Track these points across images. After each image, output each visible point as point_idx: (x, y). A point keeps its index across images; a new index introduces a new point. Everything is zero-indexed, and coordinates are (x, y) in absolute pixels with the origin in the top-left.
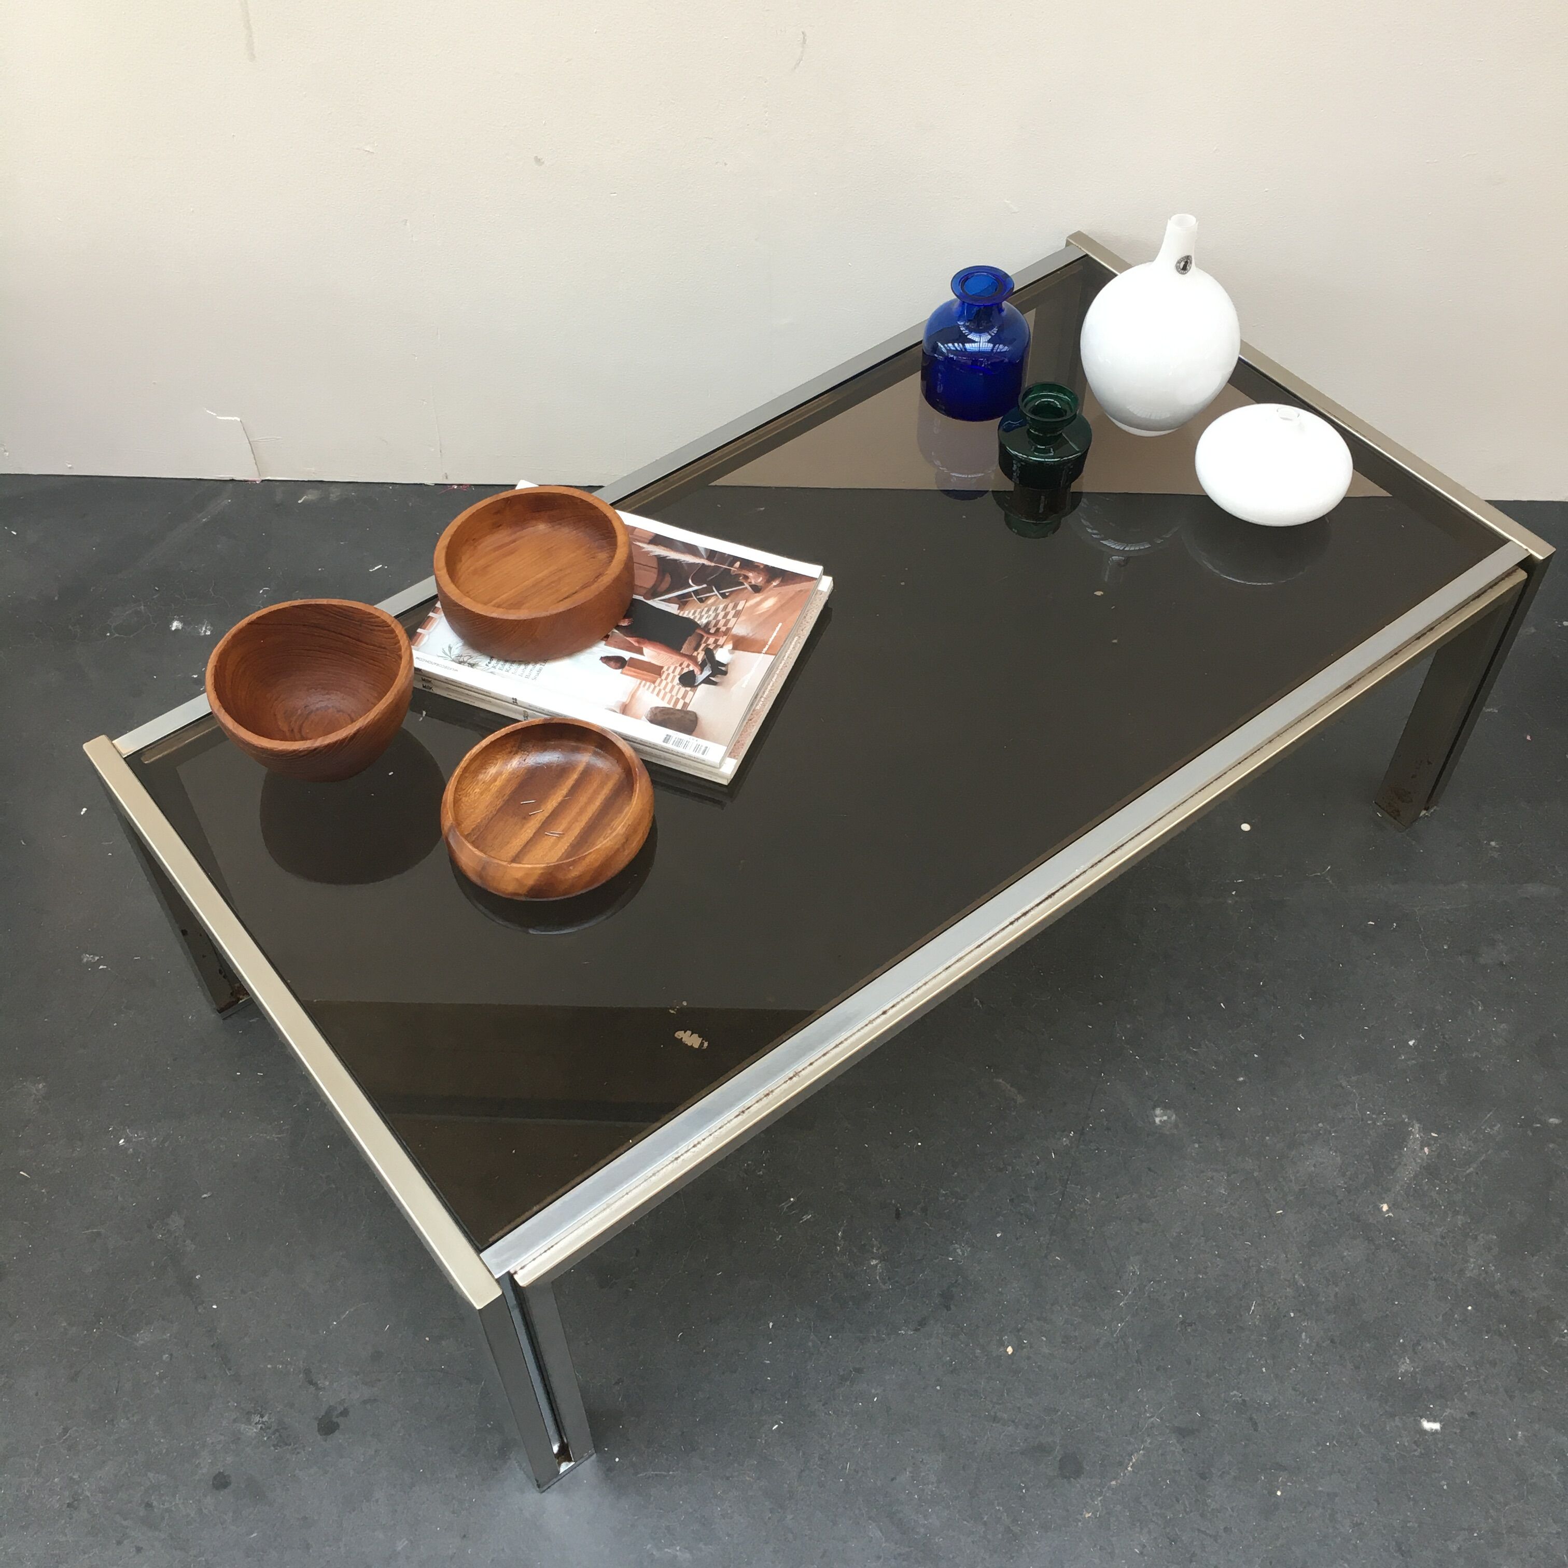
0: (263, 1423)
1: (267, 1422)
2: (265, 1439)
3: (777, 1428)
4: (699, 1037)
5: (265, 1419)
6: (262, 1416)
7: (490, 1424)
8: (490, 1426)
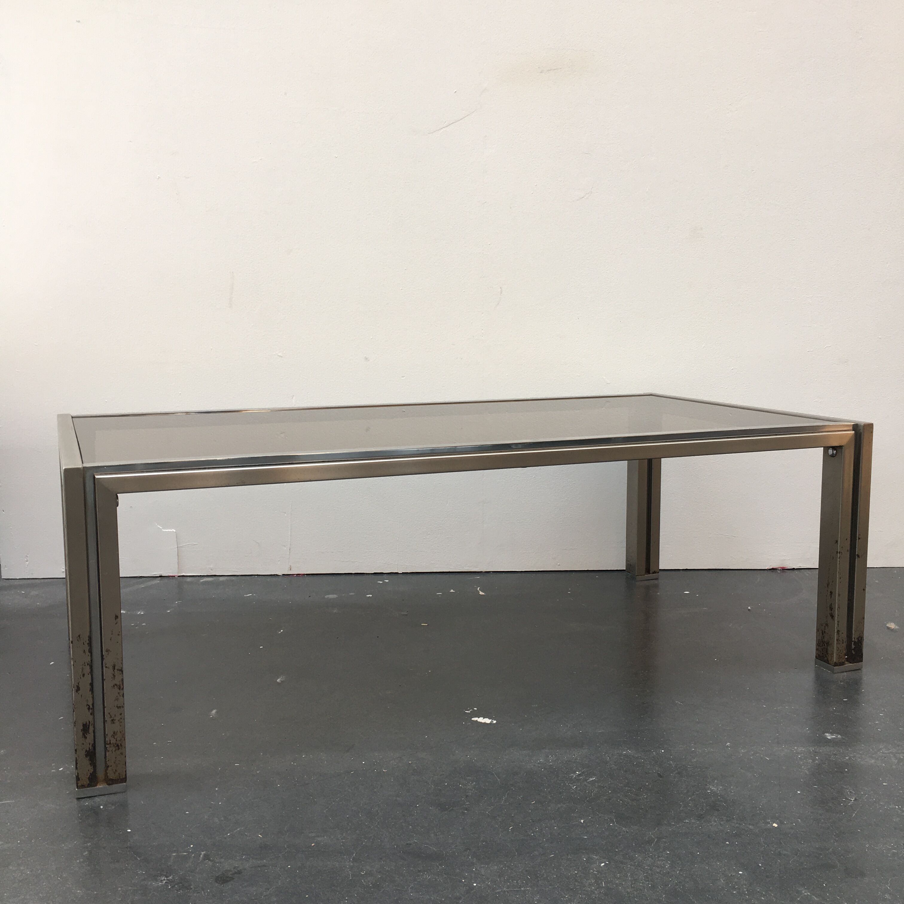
0: (167, 880)
1: (171, 879)
2: (170, 887)
3: (604, 865)
4: (489, 719)
5: (171, 878)
6: (167, 877)
7: (364, 873)
8: (363, 873)
